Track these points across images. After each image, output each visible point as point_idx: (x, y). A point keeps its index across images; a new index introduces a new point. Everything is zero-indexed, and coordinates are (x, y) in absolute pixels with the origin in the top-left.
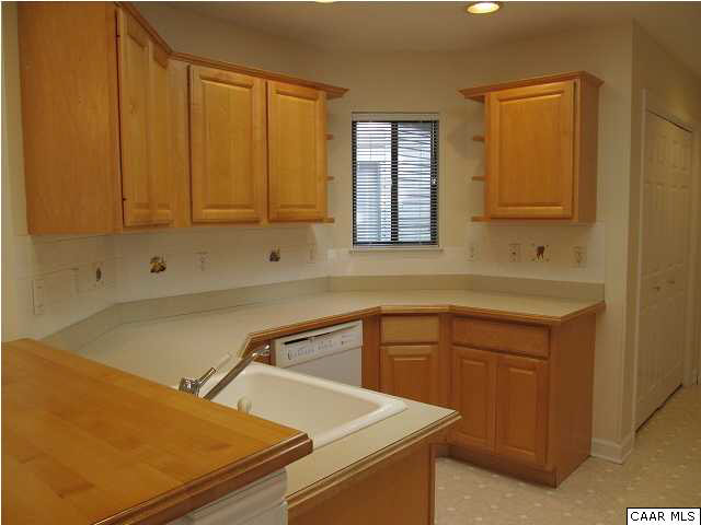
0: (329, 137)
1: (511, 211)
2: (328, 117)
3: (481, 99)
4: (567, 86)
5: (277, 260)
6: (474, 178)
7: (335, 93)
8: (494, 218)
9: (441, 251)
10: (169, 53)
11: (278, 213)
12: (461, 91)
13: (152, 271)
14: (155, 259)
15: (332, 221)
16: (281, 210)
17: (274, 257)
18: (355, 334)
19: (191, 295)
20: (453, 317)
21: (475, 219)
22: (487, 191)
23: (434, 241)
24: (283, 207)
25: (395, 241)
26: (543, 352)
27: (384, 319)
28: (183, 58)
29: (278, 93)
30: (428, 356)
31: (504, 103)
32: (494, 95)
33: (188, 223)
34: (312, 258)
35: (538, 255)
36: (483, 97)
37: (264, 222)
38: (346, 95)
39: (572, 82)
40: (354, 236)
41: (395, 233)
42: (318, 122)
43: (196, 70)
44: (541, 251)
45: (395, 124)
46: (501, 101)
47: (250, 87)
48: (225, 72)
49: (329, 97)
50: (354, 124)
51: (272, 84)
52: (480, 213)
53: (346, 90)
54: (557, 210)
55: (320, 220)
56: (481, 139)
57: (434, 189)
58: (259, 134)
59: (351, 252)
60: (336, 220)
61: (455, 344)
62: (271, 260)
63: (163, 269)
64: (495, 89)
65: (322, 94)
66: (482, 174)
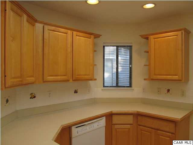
0: (95, 51)
1: (159, 77)
2: (95, 45)
3: (147, 38)
4: (179, 33)
5: (77, 92)
6: (145, 65)
7: (97, 36)
8: (152, 79)
9: (133, 89)
10: (36, 21)
11: (76, 77)
12: (140, 36)
13: (31, 98)
14: (32, 94)
15: (96, 80)
16: (77, 76)
17: (76, 92)
18: (103, 122)
19: (48, 106)
20: (138, 115)
21: (145, 79)
22: (149, 70)
23: (130, 86)
24: (78, 75)
25: (117, 86)
26: (173, 131)
27: (113, 115)
28: (41, 23)
29: (77, 36)
30: (129, 129)
31: (156, 39)
32: (152, 37)
33: (42, 82)
34: (89, 91)
35: (168, 92)
36: (148, 37)
37: (71, 80)
38: (101, 37)
39: (181, 32)
40: (104, 84)
41: (117, 83)
42: (91, 46)
43: (47, 27)
44: (168, 91)
45: (117, 47)
46: (154, 39)
47: (66, 33)
48: (57, 28)
49: (95, 38)
50: (104, 47)
51: (75, 33)
52: (147, 77)
53: (101, 35)
54: (176, 77)
55: (91, 80)
56: (148, 52)
57: (131, 68)
58: (69, 50)
59: (102, 90)
60: (97, 79)
61: (139, 125)
62: (75, 93)
63: (35, 97)
64: (152, 35)
65: (92, 36)
66: (147, 64)
